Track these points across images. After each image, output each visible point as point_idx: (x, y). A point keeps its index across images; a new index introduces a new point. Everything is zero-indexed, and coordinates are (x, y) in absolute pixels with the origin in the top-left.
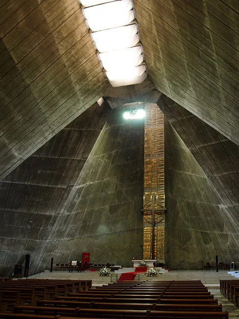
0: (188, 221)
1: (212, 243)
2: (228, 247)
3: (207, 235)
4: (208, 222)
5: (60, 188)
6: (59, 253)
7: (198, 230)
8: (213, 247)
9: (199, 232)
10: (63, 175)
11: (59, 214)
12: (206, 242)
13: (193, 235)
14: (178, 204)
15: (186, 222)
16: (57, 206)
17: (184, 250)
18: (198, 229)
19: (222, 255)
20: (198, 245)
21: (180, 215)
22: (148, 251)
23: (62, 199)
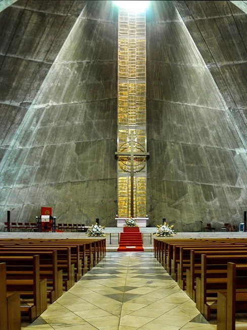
0: (183, 171)
1: (216, 199)
2: (240, 205)
3: (211, 188)
4: (214, 172)
5: (9, 106)
6: (8, 206)
7: (198, 183)
8: (218, 204)
9: (199, 184)
10: (14, 84)
11: (8, 146)
12: (208, 198)
13: (190, 188)
14: (169, 147)
15: (180, 172)
16: (4, 134)
17: (175, 207)
18: (198, 181)
19: (229, 214)
20: (196, 202)
21: (172, 162)
22: (124, 208)
23: (13, 123)
